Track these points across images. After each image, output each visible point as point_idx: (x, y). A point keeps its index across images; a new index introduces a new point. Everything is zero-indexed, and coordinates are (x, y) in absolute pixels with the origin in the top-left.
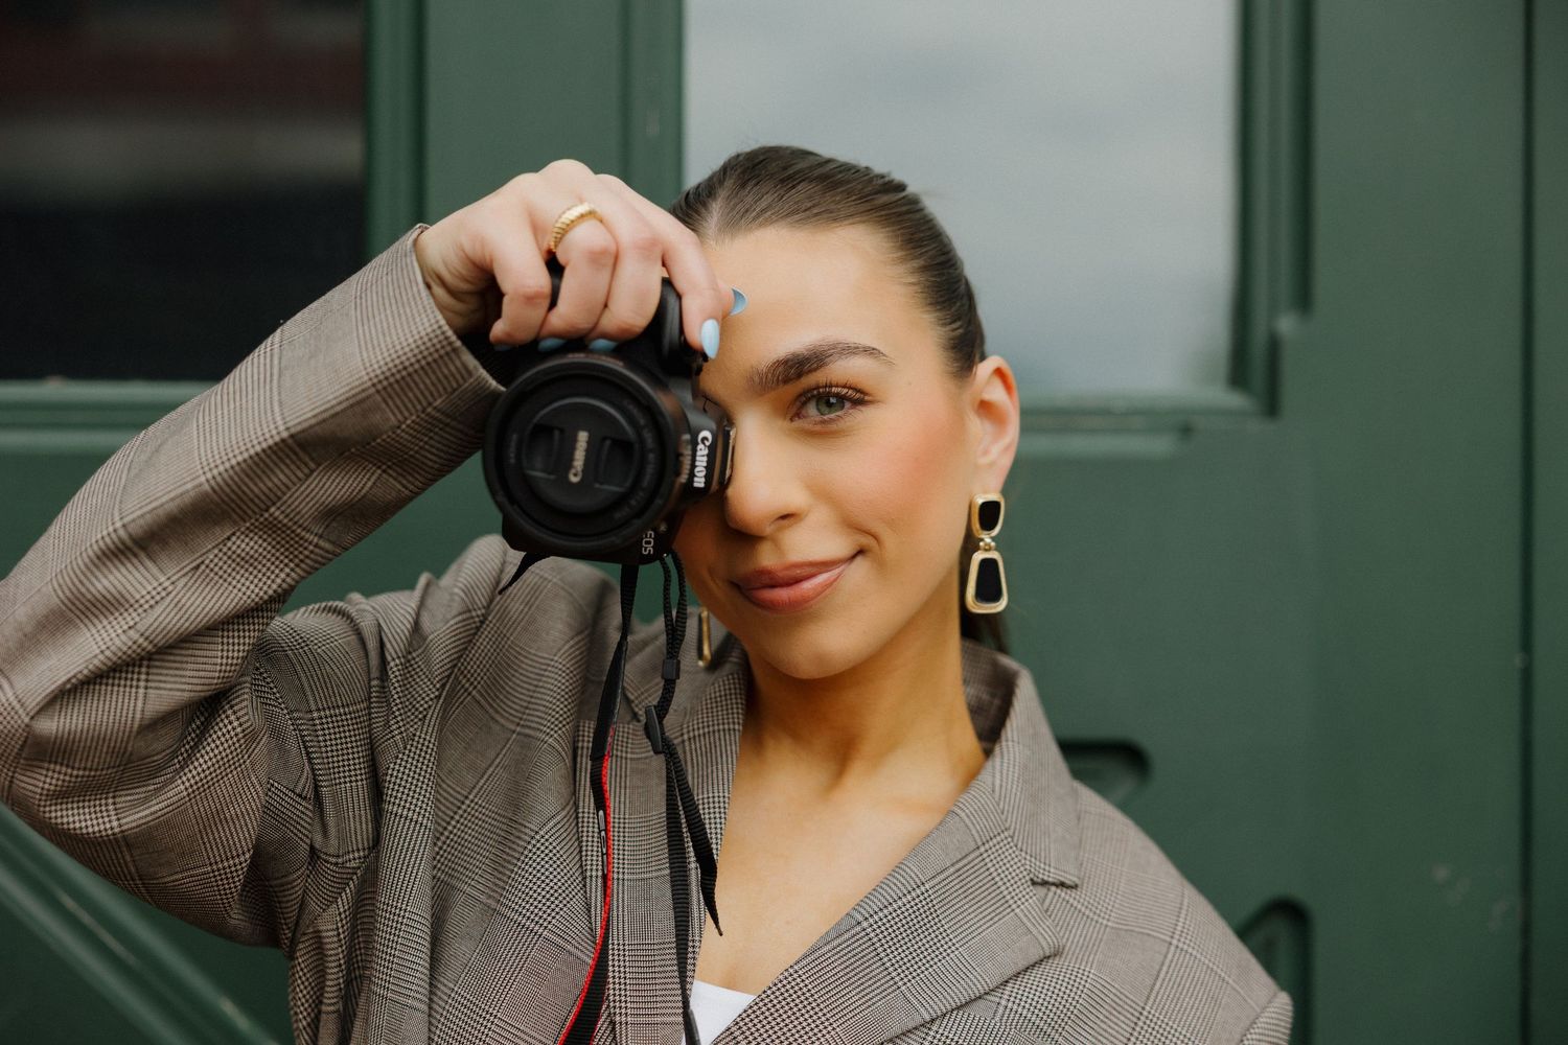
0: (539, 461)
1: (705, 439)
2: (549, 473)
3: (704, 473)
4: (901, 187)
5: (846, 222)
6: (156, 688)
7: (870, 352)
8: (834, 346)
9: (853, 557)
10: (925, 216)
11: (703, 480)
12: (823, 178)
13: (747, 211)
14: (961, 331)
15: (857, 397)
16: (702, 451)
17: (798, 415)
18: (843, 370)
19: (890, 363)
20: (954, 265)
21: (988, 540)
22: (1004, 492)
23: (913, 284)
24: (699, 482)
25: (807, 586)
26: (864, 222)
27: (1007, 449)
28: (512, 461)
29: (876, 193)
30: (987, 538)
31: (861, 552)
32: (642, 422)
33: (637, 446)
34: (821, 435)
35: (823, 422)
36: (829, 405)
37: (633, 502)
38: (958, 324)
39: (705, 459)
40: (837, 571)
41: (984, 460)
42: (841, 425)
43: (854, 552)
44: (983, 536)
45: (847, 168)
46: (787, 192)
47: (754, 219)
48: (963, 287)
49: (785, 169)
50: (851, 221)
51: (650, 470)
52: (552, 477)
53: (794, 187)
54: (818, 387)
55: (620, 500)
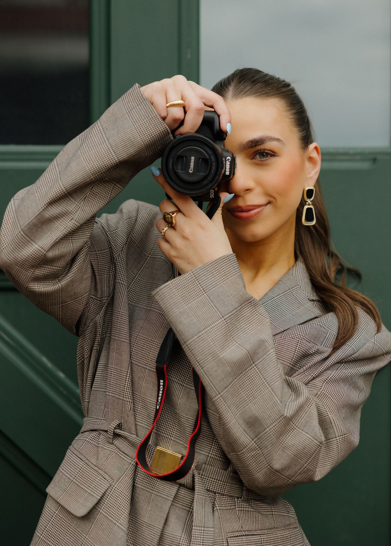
0: (179, 167)
1: (229, 159)
2: (183, 171)
3: (229, 170)
4: (289, 85)
5: (273, 97)
6: (74, 239)
7: (278, 140)
8: (267, 138)
9: (266, 204)
10: (296, 95)
11: (229, 172)
12: (265, 82)
13: (241, 91)
14: (305, 134)
15: (273, 154)
16: (228, 163)
17: (253, 158)
18: (269, 145)
19: (284, 144)
20: (304, 112)
21: (309, 202)
22: (315, 186)
23: (292, 118)
24: (228, 173)
25: (253, 212)
26: (277, 97)
27: (316, 173)
28: (171, 168)
29: (282, 87)
30: (309, 201)
31: (269, 203)
32: (210, 153)
33: (209, 160)
34: (260, 165)
35: (262, 161)
36: (263, 156)
37: (209, 178)
38: (304, 132)
39: (229, 166)
40: (262, 208)
41: (309, 176)
42: (267, 162)
43: (267, 203)
44: (308, 200)
45: (272, 78)
46: (254, 86)
47: (244, 94)
48: (306, 120)
49: (253, 77)
50: (274, 96)
51: (214, 168)
52: (184, 172)
53: (256, 84)
54: (261, 150)
55: (205, 178)
